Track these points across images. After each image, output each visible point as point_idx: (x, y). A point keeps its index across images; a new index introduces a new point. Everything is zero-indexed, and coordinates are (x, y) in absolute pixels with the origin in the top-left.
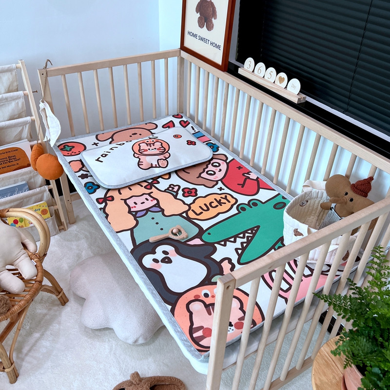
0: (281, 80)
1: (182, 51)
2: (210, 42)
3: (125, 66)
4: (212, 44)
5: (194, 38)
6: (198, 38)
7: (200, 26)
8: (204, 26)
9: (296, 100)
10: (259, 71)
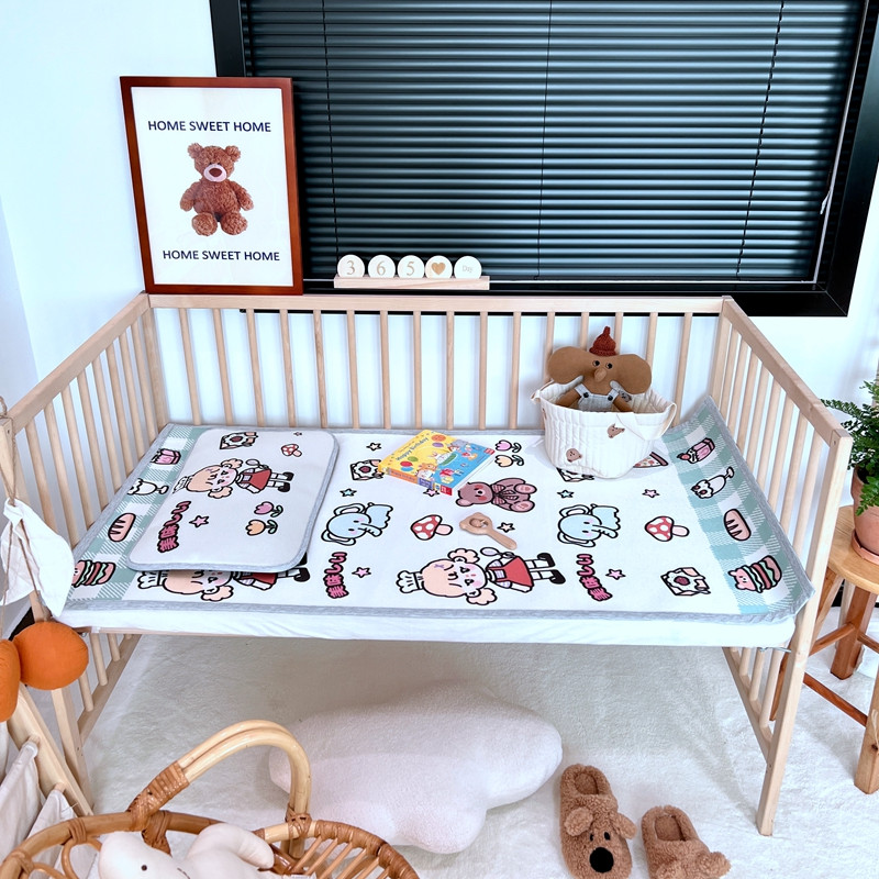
0: (439, 268)
1: (152, 296)
2: (242, 256)
4: (251, 256)
5: (190, 261)
6: (200, 255)
7: (200, 233)
8: (214, 230)
9: (485, 285)
10: (381, 270)
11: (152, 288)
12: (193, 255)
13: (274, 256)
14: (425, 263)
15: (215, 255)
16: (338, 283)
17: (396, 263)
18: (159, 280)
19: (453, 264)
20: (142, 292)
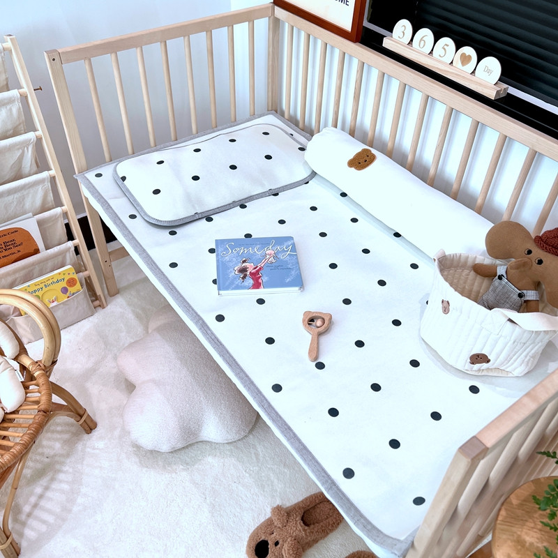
0: (466, 60)
1: (276, 7)
3: (186, 38)
9: (491, 94)
10: (422, 42)
14: (457, 50)
16: (387, 43)
17: (435, 42)
19: (479, 61)
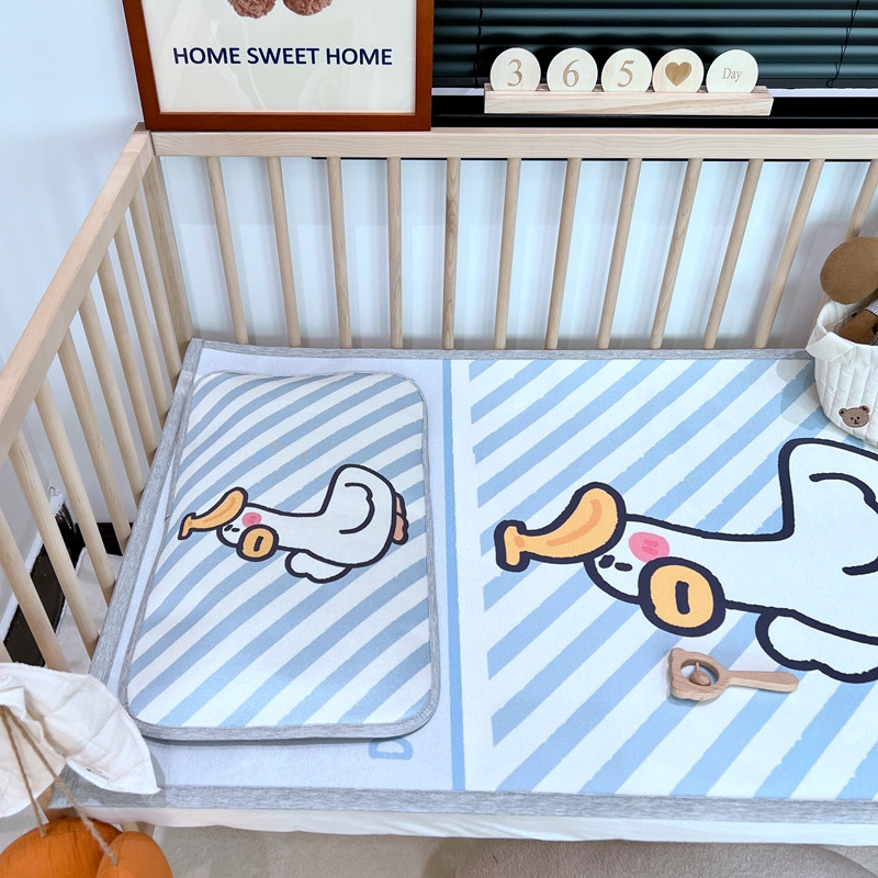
1: (156, 136)
2: (321, 56)
4: (334, 56)
6: (243, 57)
7: (243, 12)
8: (271, 5)
9: (764, 107)
10: (571, 77)
11: (155, 120)
12: (229, 55)
13: (381, 56)
15: (269, 56)
17: (600, 64)
18: (169, 103)
19: (707, 64)
20: (139, 128)
